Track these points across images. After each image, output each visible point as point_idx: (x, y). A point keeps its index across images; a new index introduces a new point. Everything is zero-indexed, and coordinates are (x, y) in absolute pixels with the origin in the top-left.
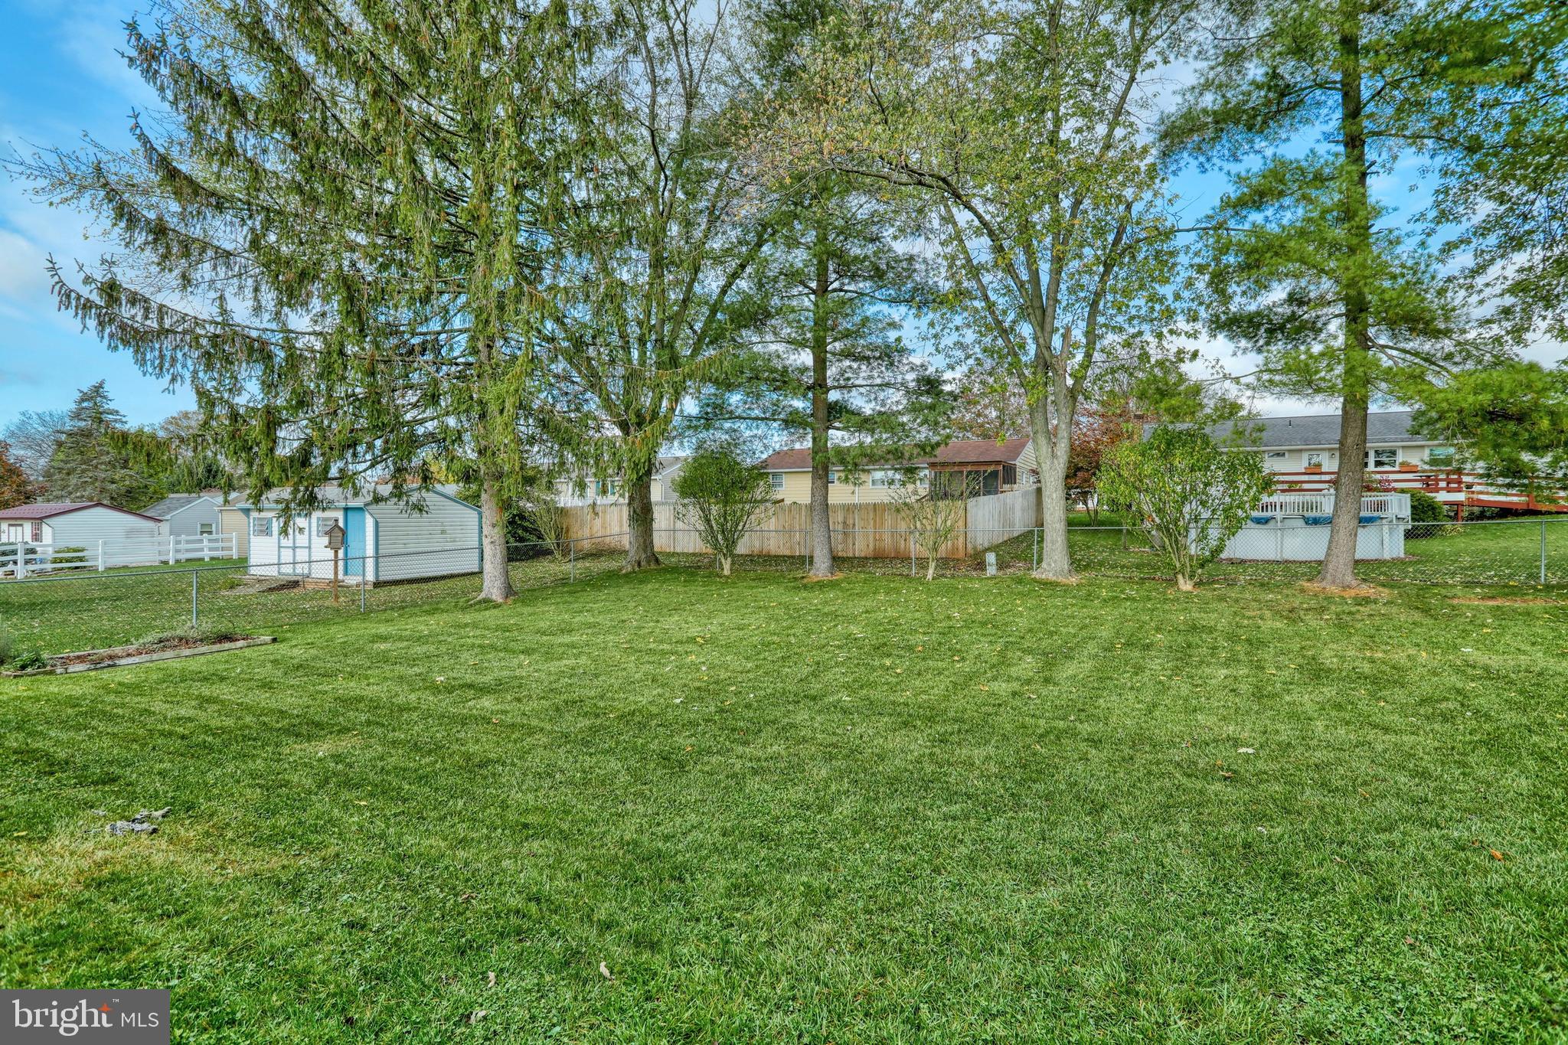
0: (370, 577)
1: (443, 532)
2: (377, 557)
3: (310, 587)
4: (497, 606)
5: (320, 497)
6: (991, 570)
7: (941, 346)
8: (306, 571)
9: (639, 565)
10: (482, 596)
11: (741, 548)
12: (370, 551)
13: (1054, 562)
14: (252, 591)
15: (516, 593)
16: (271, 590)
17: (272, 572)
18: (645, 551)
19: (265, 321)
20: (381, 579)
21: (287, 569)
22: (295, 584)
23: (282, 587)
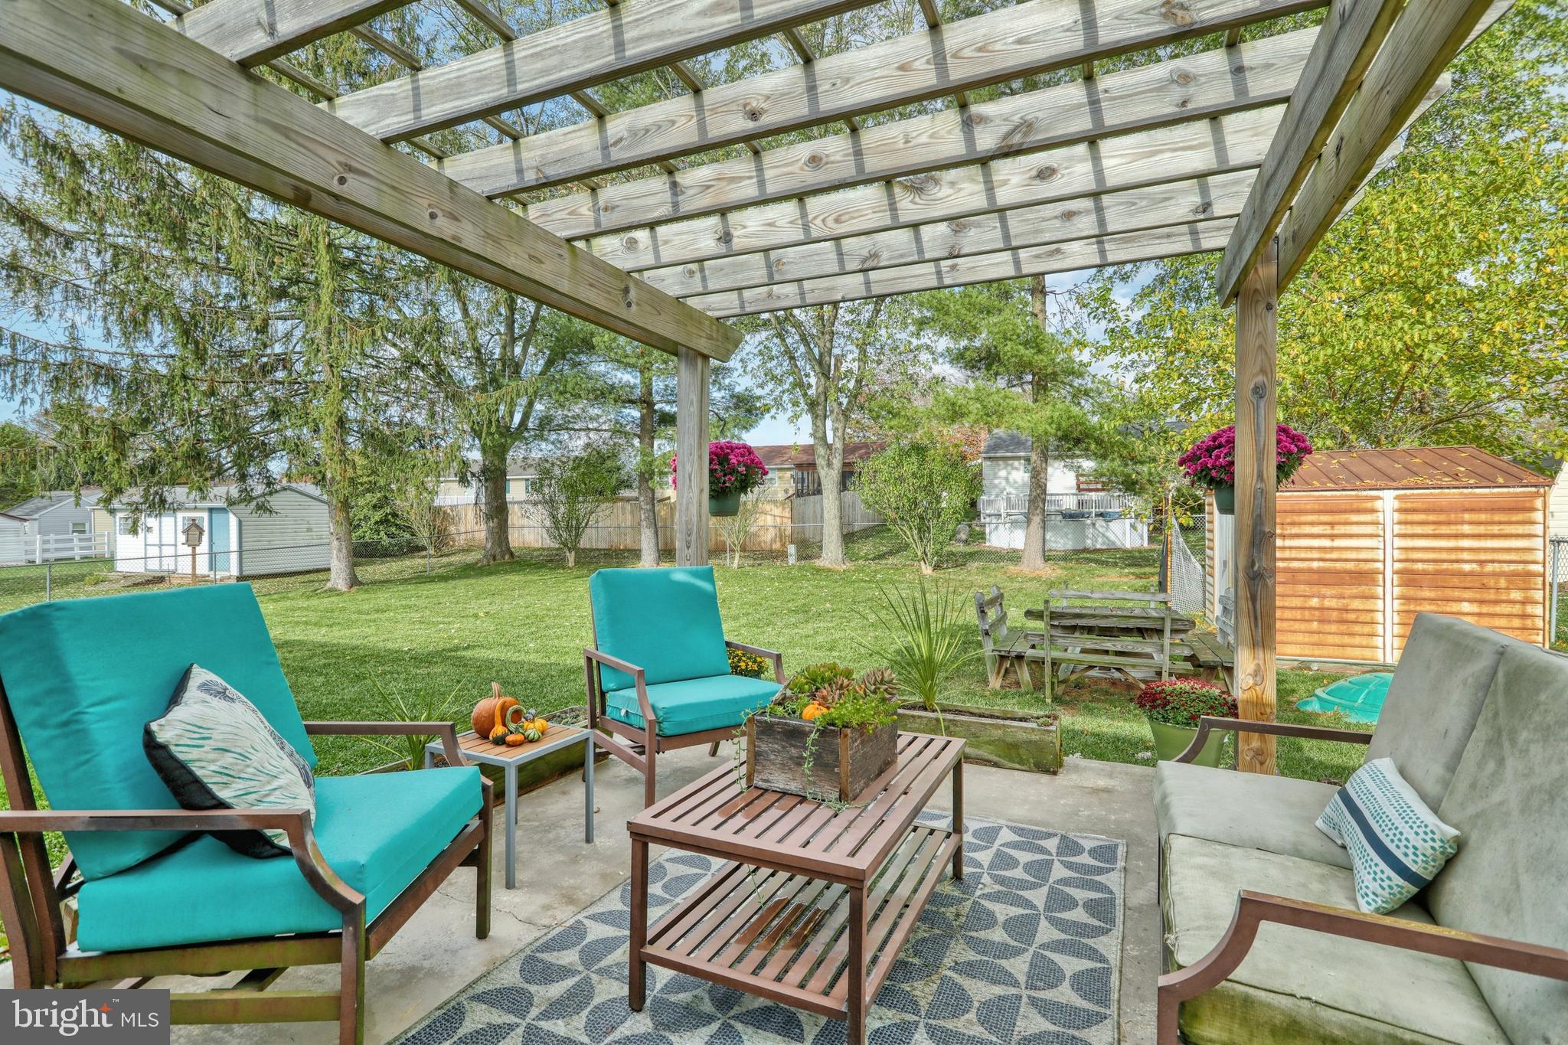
0: (234, 571)
1: (309, 530)
2: (241, 552)
3: (175, 582)
4: (340, 594)
5: (169, 500)
6: (792, 560)
7: (749, 369)
8: (172, 567)
9: (494, 559)
10: (329, 585)
11: (584, 543)
12: (234, 545)
13: (832, 553)
14: (117, 586)
15: (361, 584)
16: (136, 585)
17: (138, 568)
18: (500, 546)
19: (114, 345)
20: (245, 573)
21: (154, 565)
22: (161, 579)
23: (148, 582)
